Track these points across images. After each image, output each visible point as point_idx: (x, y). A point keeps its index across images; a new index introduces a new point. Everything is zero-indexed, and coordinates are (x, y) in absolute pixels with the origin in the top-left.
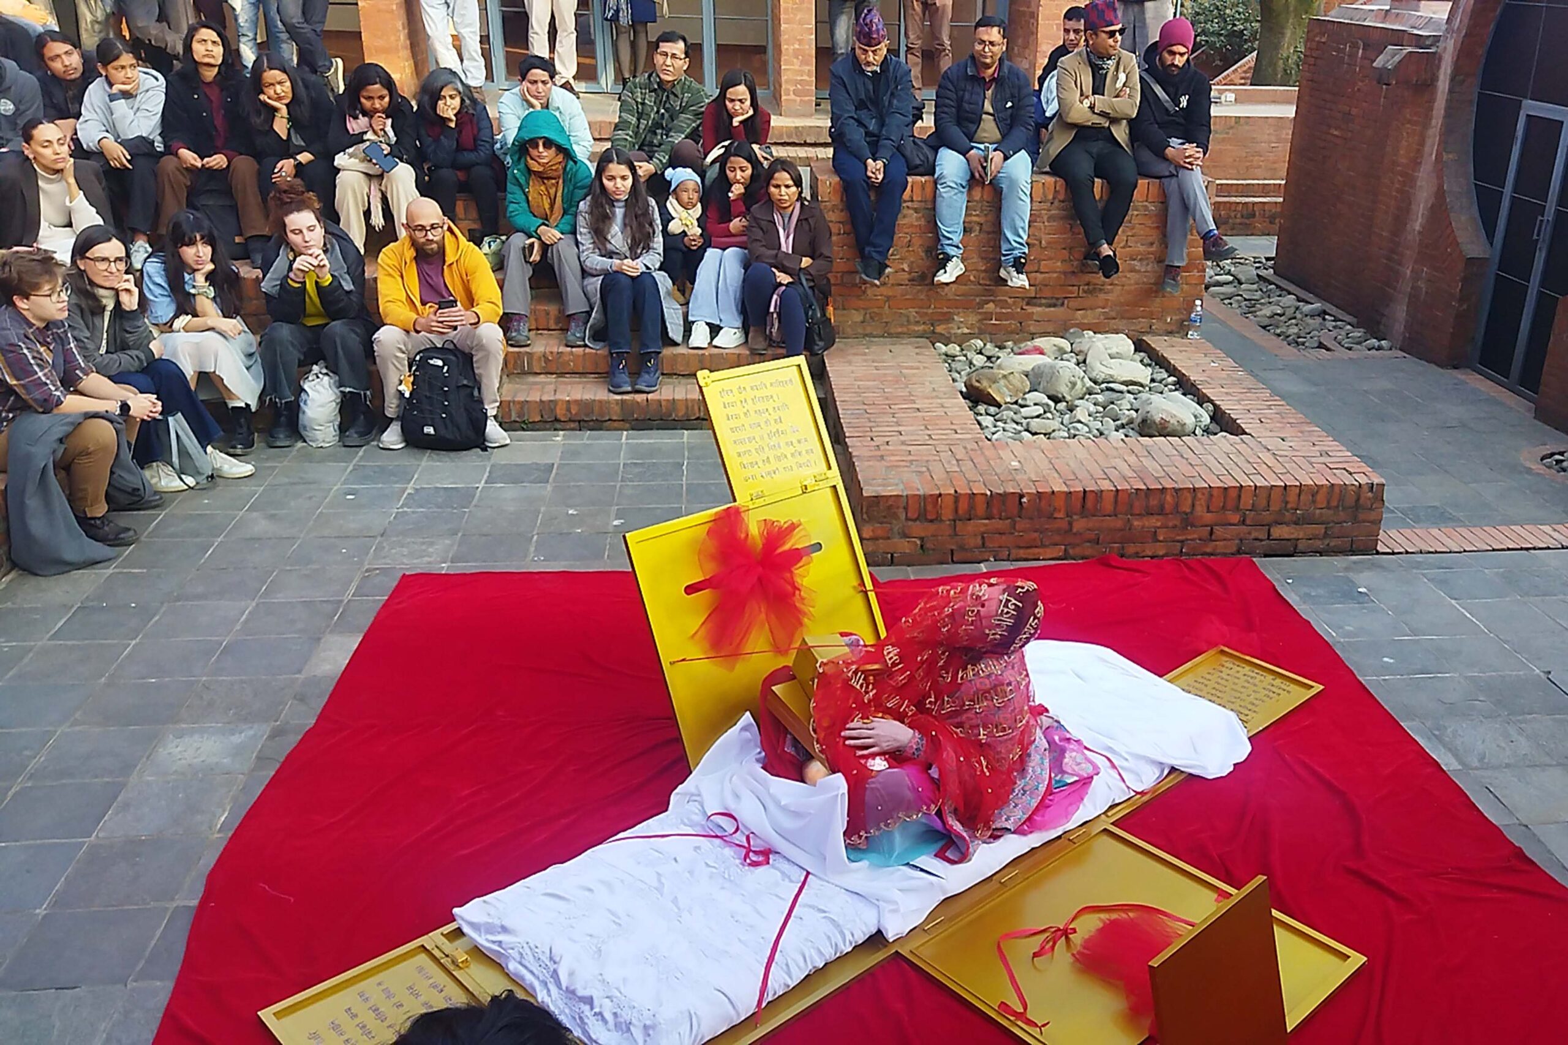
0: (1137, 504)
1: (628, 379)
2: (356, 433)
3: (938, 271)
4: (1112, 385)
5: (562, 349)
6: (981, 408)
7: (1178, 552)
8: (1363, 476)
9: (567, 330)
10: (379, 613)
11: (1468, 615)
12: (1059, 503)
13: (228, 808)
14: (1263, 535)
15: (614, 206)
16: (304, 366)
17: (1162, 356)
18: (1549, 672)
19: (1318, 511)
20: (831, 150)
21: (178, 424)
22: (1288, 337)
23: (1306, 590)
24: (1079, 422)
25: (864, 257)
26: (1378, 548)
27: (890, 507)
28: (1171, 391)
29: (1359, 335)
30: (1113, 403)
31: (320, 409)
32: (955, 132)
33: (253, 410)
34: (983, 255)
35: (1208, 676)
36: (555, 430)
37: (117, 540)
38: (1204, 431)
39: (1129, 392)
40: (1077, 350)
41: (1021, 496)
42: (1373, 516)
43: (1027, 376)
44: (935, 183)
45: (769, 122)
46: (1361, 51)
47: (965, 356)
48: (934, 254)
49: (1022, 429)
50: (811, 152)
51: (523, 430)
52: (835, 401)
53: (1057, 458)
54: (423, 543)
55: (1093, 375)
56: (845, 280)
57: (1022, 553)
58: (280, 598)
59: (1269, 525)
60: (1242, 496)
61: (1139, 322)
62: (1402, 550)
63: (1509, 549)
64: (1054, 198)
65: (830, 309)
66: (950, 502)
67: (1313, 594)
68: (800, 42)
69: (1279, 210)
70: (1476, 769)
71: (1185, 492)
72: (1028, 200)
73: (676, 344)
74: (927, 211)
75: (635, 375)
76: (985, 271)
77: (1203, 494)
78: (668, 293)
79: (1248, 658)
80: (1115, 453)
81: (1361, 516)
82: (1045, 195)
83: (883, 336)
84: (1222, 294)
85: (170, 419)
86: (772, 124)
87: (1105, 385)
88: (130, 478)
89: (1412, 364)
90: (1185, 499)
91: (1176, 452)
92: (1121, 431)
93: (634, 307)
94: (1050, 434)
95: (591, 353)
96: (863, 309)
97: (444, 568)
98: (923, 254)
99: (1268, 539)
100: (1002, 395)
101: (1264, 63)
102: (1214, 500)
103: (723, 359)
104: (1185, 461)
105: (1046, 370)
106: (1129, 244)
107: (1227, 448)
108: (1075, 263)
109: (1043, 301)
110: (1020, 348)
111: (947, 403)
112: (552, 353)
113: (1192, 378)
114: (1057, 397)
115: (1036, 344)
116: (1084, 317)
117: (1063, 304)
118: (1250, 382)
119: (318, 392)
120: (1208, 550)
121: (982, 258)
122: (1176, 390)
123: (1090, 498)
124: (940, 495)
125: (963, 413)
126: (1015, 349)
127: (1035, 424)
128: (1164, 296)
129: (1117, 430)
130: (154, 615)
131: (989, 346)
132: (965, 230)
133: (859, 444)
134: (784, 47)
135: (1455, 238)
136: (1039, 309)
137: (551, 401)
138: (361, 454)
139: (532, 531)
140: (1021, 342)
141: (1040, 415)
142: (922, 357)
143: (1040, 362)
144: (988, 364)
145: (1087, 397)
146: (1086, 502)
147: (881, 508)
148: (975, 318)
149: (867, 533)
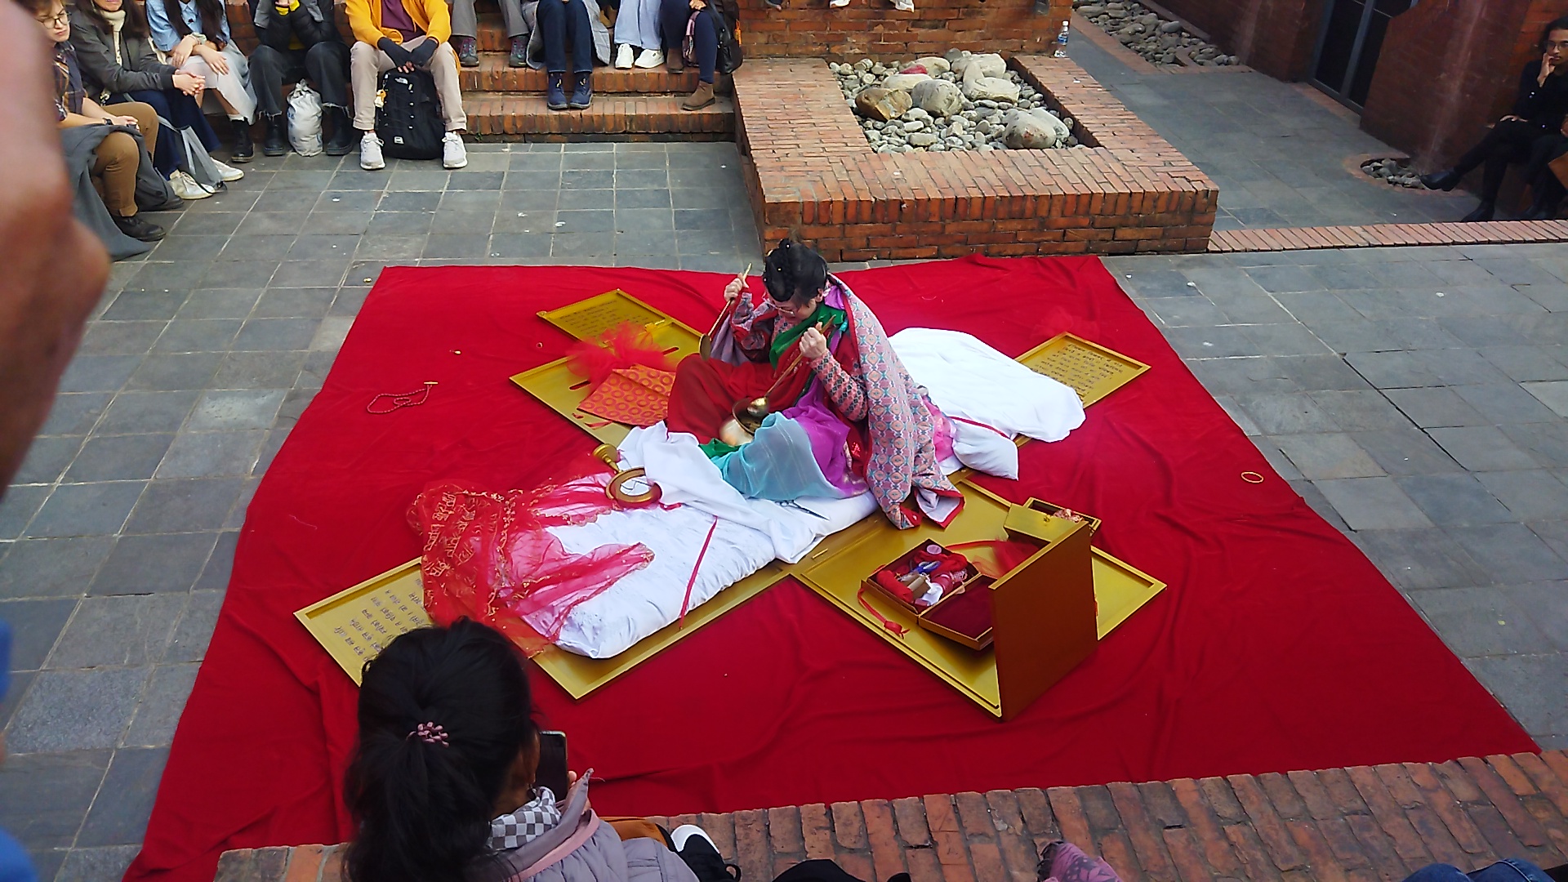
0: (1002, 208)
1: (564, 97)
2: (337, 143)
4: (984, 102)
5: (506, 69)
6: (870, 123)
7: (1035, 251)
8: (1200, 182)
9: (510, 52)
10: (367, 299)
11: (1281, 306)
12: (934, 209)
13: (259, 456)
14: (1108, 236)
16: (290, 83)
17: (1031, 73)
18: (1345, 354)
19: (1158, 215)
21: (189, 136)
22: (1146, 53)
23: (1142, 284)
24: (955, 135)
26: (1209, 248)
27: (789, 213)
28: (1036, 106)
29: (1211, 50)
30: (985, 118)
31: (307, 123)
33: (250, 121)
35: (1054, 358)
36: (504, 142)
37: (148, 236)
38: (1063, 143)
39: (999, 108)
40: (955, 69)
41: (902, 203)
42: (1206, 219)
43: (910, 93)
47: (857, 74)
49: (904, 142)
51: (477, 142)
52: (743, 117)
53: (934, 168)
54: (399, 241)
55: (969, 93)
56: (751, 5)
57: (901, 253)
58: (284, 287)
59: (1115, 227)
60: (1093, 202)
61: (1012, 42)
62: (1230, 249)
63: (1322, 248)
65: (738, 32)
66: (839, 209)
67: (1148, 287)
70: (1274, 435)
71: (1043, 199)
73: (606, 65)
75: (570, 92)
77: (1059, 201)
78: (597, 18)
79: (1088, 342)
80: (984, 163)
81: (1196, 219)
83: (784, 57)
85: (182, 132)
87: (979, 101)
88: (154, 181)
89: (1256, 78)
90: (1043, 205)
91: (1037, 163)
92: (990, 144)
93: (568, 31)
94: (928, 146)
95: (531, 73)
96: (767, 31)
97: (418, 262)
100: (888, 111)
102: (1068, 205)
103: (645, 77)
104: (1045, 171)
105: (927, 88)
107: (1081, 157)
109: (927, 23)
110: (905, 67)
111: (840, 118)
112: (497, 72)
113: (1055, 95)
114: (936, 112)
115: (919, 63)
116: (962, 38)
117: (945, 25)
118: (1107, 97)
119: (302, 107)
120: (1061, 249)
122: (1041, 105)
123: (961, 204)
124: (832, 202)
125: (853, 127)
126: (901, 67)
127: (916, 138)
128: (1035, 18)
129: (988, 144)
130: (184, 300)
131: (877, 66)
133: (762, 156)
136: (923, 31)
137: (500, 116)
138: (342, 162)
139: (489, 231)
140: (905, 62)
141: (921, 129)
142: (817, 76)
143: (921, 81)
144: (877, 82)
145: (963, 112)
146: (957, 207)
147: (782, 212)
148: (866, 40)
149: (769, 234)
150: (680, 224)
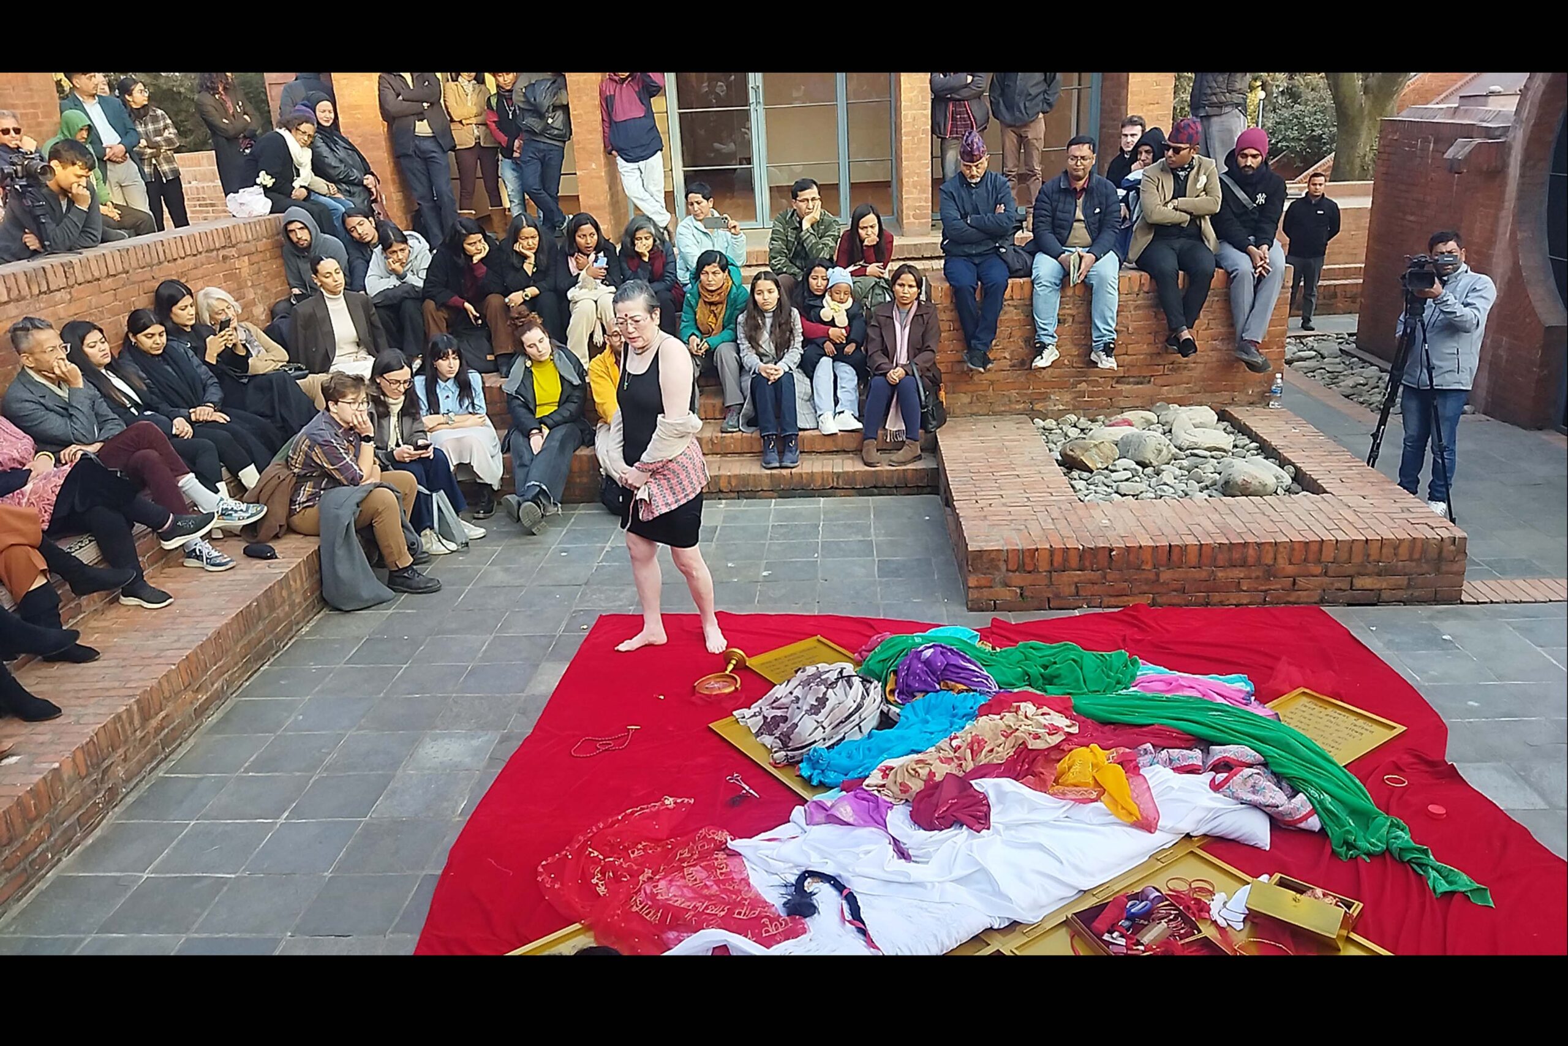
0: (1220, 557)
1: (777, 457)
3: (1035, 358)
4: (1195, 451)
6: (1075, 474)
7: (1261, 601)
8: (1446, 530)
9: (725, 419)
10: (582, 646)
12: (1147, 556)
13: (467, 798)
14: (1346, 586)
15: (764, 317)
17: (1245, 424)
19: (1400, 563)
20: (943, 262)
21: (440, 499)
22: (1369, 403)
23: (1389, 637)
24: (1165, 484)
25: (969, 347)
26: (1462, 598)
27: (992, 560)
28: (1253, 455)
30: (1197, 467)
32: (1050, 239)
33: (497, 484)
34: (1076, 342)
35: (1291, 715)
36: (719, 499)
38: (1285, 491)
39: (1212, 457)
40: (1163, 419)
41: (1111, 550)
43: (1116, 445)
44: (1033, 283)
45: (892, 242)
46: (1432, 145)
47: (1061, 429)
48: (1032, 342)
49: (1112, 491)
50: (927, 264)
52: (946, 471)
53: (1144, 516)
54: (616, 591)
55: (1178, 443)
56: (954, 369)
57: (1113, 601)
58: (510, 633)
59: (1352, 576)
60: (1324, 549)
61: (1222, 395)
62: (1488, 600)
64: (1139, 290)
65: (942, 393)
66: (1047, 554)
67: (1395, 641)
68: (918, 175)
69: (1359, 290)
71: (1267, 547)
72: (1116, 293)
74: (1025, 307)
75: (781, 454)
76: (1078, 355)
77: (1285, 548)
79: (1330, 698)
80: (1198, 510)
81: (1444, 568)
82: (1131, 288)
83: (988, 415)
84: (1306, 368)
85: (434, 495)
86: (895, 243)
87: (1190, 451)
89: (1496, 426)
90: (1267, 552)
91: (1258, 510)
92: (1205, 491)
93: (776, 399)
94: (1137, 495)
96: (970, 392)
97: (630, 610)
98: (1022, 344)
99: (1351, 589)
100: (1094, 462)
101: (1342, 161)
102: (1296, 553)
104: (1266, 518)
105: (1134, 439)
106: (1211, 326)
107: (1308, 505)
108: (1160, 346)
109: (1131, 380)
110: (1111, 421)
111: (1043, 469)
112: (715, 436)
113: (1272, 443)
114: (1144, 463)
115: (1125, 417)
116: (1169, 392)
117: (1149, 382)
118: (1331, 445)
120: (1291, 599)
121: (1075, 345)
122: (1258, 454)
123: (1175, 552)
124: (1037, 549)
125: (1059, 478)
126: (1107, 421)
127: (1124, 487)
129: (1202, 492)
130: (420, 646)
131: (1082, 420)
132: (1059, 322)
133: (965, 506)
134: (905, 180)
135: (1533, 308)
136: (1128, 386)
138: (573, 520)
140: (1111, 416)
141: (1129, 478)
142: (1021, 432)
143: (1128, 432)
144: (1082, 436)
145: (1173, 461)
146: (1172, 555)
147: (985, 561)
148: (1070, 396)
149: (972, 582)
150: (882, 572)
